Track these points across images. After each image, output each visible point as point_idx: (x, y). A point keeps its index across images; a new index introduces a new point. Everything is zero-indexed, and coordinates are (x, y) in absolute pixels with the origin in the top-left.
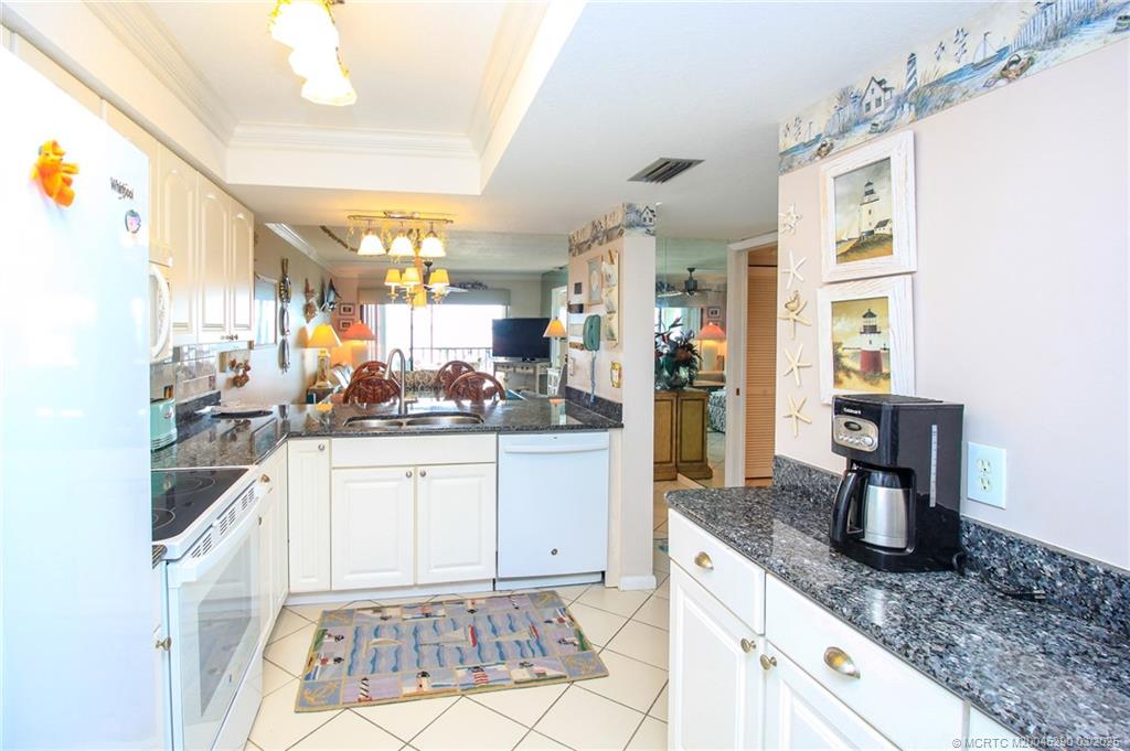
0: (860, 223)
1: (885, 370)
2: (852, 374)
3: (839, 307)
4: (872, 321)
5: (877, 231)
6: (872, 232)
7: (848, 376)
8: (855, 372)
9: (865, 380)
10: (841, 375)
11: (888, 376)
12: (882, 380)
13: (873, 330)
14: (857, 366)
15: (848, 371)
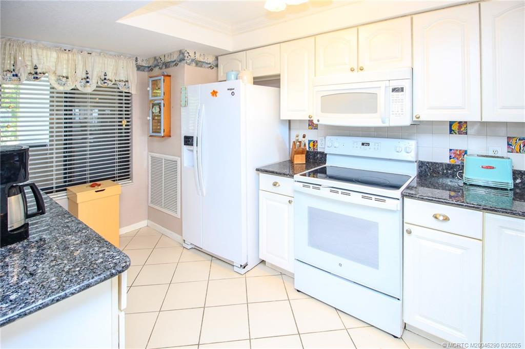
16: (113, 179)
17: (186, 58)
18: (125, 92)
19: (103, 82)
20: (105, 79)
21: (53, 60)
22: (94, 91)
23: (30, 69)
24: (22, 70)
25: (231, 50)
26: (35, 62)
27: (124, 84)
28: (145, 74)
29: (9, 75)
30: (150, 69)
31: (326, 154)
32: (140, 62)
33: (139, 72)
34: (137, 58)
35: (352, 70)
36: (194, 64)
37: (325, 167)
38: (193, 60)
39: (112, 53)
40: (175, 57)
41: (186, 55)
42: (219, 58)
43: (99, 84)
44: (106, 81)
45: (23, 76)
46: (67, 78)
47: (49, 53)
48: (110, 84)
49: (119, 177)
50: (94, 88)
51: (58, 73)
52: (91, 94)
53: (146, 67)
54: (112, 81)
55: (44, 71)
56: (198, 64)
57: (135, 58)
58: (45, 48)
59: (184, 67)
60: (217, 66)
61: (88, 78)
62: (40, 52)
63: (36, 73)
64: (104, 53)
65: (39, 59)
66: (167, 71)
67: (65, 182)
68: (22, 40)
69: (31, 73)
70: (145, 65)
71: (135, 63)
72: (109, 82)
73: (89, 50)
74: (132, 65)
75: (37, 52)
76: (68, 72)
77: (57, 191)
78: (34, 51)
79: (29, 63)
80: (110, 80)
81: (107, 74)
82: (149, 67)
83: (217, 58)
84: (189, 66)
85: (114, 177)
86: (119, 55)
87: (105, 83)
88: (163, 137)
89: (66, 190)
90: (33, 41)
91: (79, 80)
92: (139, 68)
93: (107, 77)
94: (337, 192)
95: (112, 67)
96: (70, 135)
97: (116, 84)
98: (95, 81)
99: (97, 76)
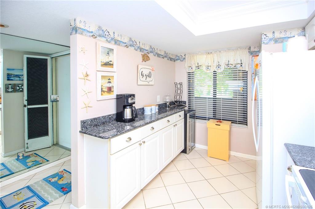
0: (106, 59)
1: (112, 90)
2: (105, 92)
3: (103, 77)
4: (110, 81)
5: (109, 62)
6: (108, 62)
7: (104, 93)
8: (106, 91)
9: (108, 93)
10: (103, 93)
11: (113, 91)
12: (111, 93)
13: (110, 82)
14: (106, 90)
15: (104, 92)
16: (235, 122)
17: (263, 39)
18: (242, 70)
19: (227, 66)
20: (228, 64)
21: (205, 59)
24: (193, 66)
26: (198, 61)
27: (240, 65)
29: (190, 68)
32: (252, 50)
34: (250, 47)
36: (273, 42)
41: (263, 37)
42: (306, 28)
43: (226, 67)
44: (229, 65)
45: (194, 68)
47: (203, 56)
48: (232, 67)
49: (239, 122)
50: (223, 70)
53: (258, 51)
54: (233, 65)
55: (201, 65)
57: (248, 48)
58: (201, 54)
61: (219, 65)
63: (198, 66)
67: (213, 116)
70: (257, 50)
71: (248, 51)
74: (246, 52)
77: (208, 120)
80: (231, 65)
81: (230, 61)
83: (304, 28)
84: (266, 45)
86: (236, 49)
87: (228, 66)
92: (252, 53)
95: (233, 57)
97: (235, 66)
98: (223, 67)
99: (224, 63)
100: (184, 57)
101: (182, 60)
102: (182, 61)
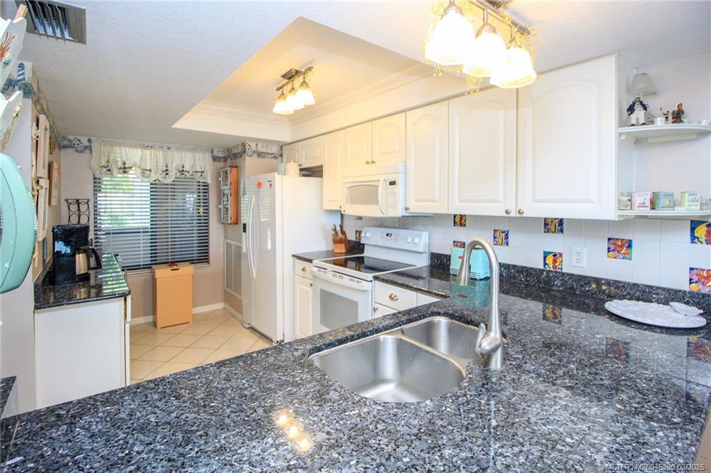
16: (192, 262)
17: (247, 150)
18: (203, 183)
19: (181, 173)
20: (183, 171)
21: (139, 156)
22: (174, 181)
23: (120, 164)
24: (113, 166)
25: (289, 141)
26: (124, 159)
27: (200, 174)
28: (221, 164)
29: (104, 170)
30: (225, 159)
31: (364, 245)
32: (215, 153)
33: (215, 163)
34: (213, 150)
35: (367, 163)
36: (256, 155)
37: (363, 258)
38: (254, 152)
39: (189, 146)
40: (240, 149)
41: (247, 147)
42: (284, 148)
43: (178, 176)
45: (115, 171)
46: (150, 171)
47: (135, 150)
48: (188, 175)
49: (197, 260)
50: (174, 179)
51: (143, 167)
52: (171, 185)
53: (222, 157)
54: (189, 173)
55: (131, 165)
56: (260, 155)
57: (210, 150)
58: (131, 146)
59: (245, 158)
60: (281, 155)
61: (167, 170)
62: (127, 149)
63: (125, 168)
64: (182, 147)
65: (127, 156)
66: (234, 162)
67: (152, 261)
68: (113, 140)
69: (121, 168)
70: (220, 156)
71: (210, 154)
72: (186, 173)
73: (168, 145)
74: (208, 156)
75: (125, 151)
76: (151, 166)
77: (143, 268)
78: (123, 149)
79: (119, 159)
81: (185, 166)
82: (224, 158)
83: (281, 147)
84: (250, 158)
85: (194, 260)
86: (195, 149)
87: (183, 174)
88: (230, 224)
89: (150, 268)
90: (122, 141)
91: (160, 172)
92: (215, 159)
93: (185, 169)
94: (353, 281)
95: (189, 160)
96: (155, 221)
97: (193, 175)
98: (174, 173)
99: (175, 169)
100: (86, 143)
101: (79, 149)
102: (81, 152)
